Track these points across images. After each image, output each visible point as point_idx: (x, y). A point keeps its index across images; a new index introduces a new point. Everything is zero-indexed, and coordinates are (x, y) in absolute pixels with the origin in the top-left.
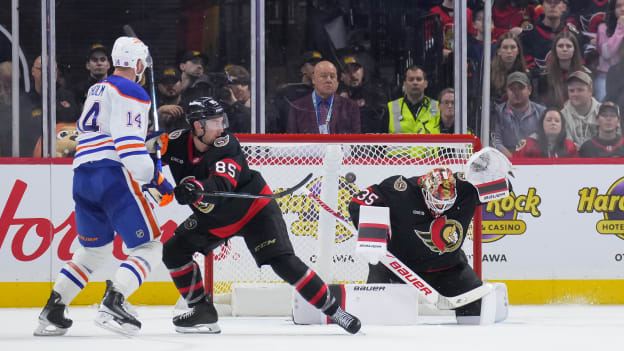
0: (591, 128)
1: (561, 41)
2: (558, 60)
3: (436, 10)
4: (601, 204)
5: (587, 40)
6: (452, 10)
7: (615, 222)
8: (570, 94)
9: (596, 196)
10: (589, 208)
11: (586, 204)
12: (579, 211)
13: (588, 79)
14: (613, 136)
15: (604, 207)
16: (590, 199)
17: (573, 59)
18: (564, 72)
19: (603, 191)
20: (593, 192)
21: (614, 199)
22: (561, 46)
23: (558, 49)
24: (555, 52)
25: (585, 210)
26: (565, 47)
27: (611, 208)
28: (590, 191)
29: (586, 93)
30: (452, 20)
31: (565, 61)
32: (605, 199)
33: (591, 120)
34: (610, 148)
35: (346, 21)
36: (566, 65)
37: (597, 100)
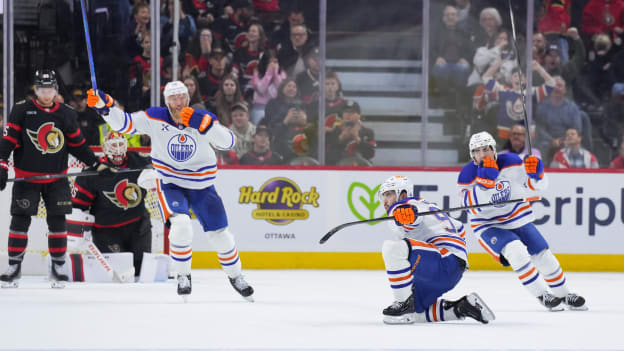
0: (248, 143)
1: (227, 81)
2: (224, 95)
3: (138, 58)
4: (255, 197)
5: (246, 81)
6: (149, 59)
7: (265, 211)
8: (234, 119)
9: (252, 192)
10: (247, 200)
11: (245, 198)
12: (240, 203)
13: (246, 109)
14: (264, 150)
15: (257, 200)
16: (248, 195)
17: (236, 94)
18: (229, 104)
19: (257, 188)
20: (250, 190)
21: (265, 194)
22: (227, 85)
23: (225, 88)
24: (222, 90)
25: (244, 201)
26: (230, 86)
27: (263, 201)
28: (247, 189)
29: (245, 117)
30: (149, 66)
31: (230, 95)
32: (259, 195)
33: (248, 138)
34: (262, 159)
35: (73, 66)
36: (230, 99)
37: (253, 123)
